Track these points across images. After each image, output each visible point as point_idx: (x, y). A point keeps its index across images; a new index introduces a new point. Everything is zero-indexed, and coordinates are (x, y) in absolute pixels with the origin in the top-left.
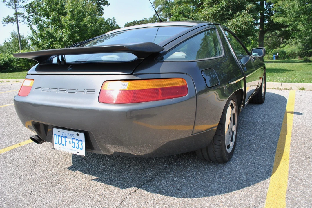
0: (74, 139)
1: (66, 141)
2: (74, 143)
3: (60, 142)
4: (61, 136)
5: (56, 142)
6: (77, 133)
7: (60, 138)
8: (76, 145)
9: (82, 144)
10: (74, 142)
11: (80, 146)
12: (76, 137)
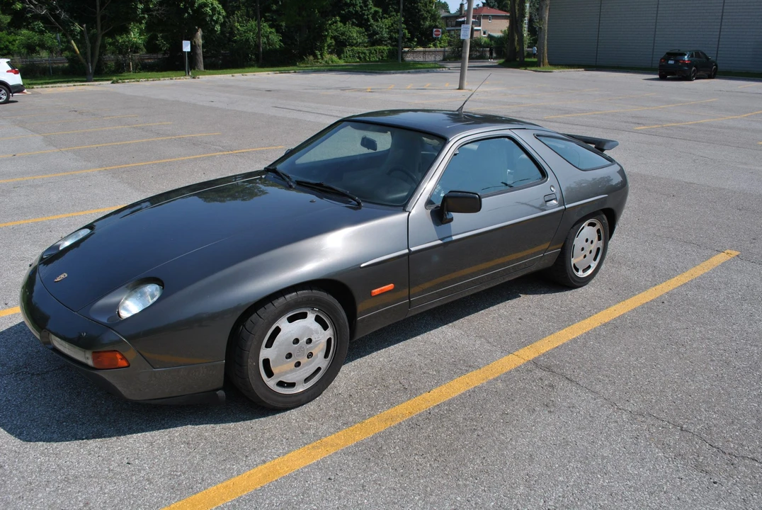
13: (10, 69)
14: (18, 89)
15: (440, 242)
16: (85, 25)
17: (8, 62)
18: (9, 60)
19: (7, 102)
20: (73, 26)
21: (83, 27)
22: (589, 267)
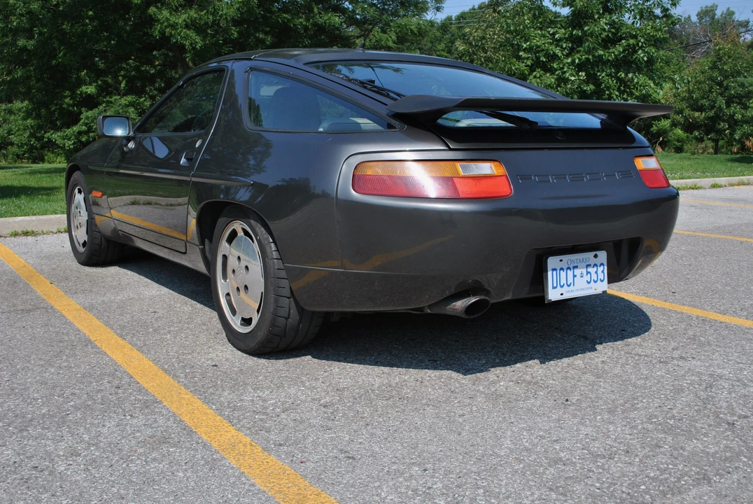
0: (590, 265)
1: (574, 276)
2: (589, 275)
3: (563, 281)
4: (565, 269)
5: (555, 285)
6: (594, 253)
7: (563, 274)
8: (594, 277)
9: (603, 272)
10: (590, 273)
11: (601, 276)
12: (593, 261)
22: (250, 321)
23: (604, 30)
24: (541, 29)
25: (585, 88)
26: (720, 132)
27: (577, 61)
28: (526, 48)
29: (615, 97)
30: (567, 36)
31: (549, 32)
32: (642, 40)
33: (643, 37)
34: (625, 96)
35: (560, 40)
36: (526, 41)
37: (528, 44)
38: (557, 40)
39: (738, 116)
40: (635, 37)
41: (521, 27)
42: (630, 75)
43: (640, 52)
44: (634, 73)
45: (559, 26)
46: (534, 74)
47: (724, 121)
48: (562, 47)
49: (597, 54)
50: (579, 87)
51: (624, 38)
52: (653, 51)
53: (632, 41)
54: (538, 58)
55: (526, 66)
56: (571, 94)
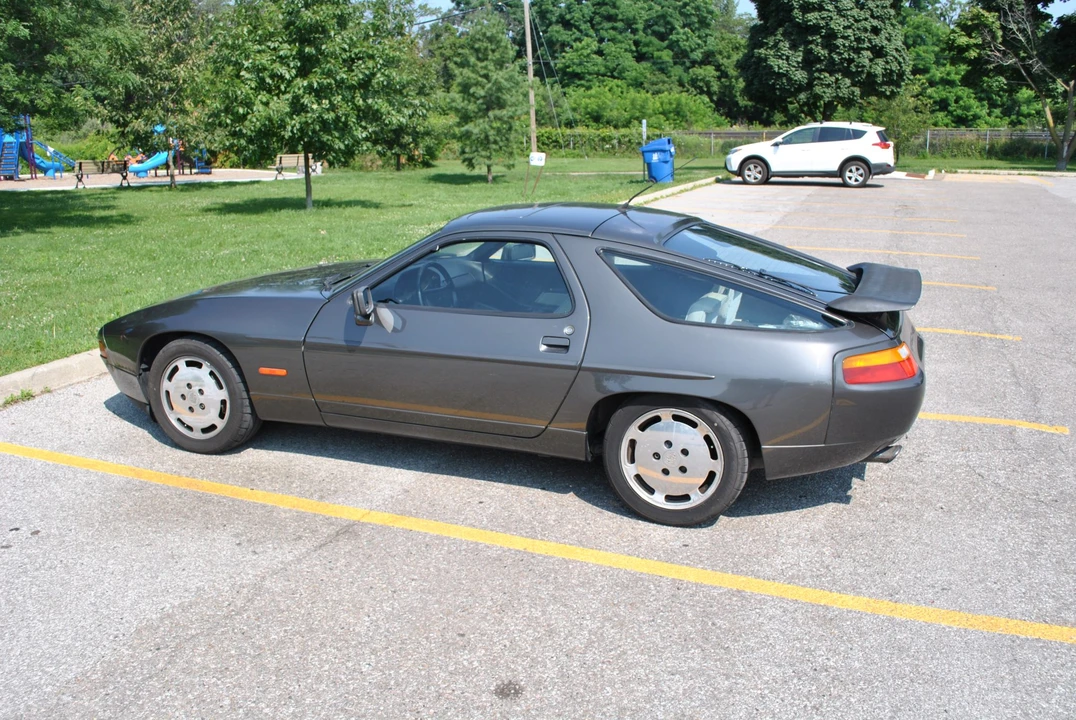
13: (878, 141)
14: (884, 169)
15: (344, 343)
16: (1072, 83)
17: (878, 133)
18: (882, 129)
19: (864, 185)
20: (1054, 81)
21: (1068, 85)
22: (686, 498)
23: (345, 50)
24: (260, 44)
25: (326, 117)
26: (404, 147)
27: (315, 85)
28: (247, 67)
29: (352, 125)
30: (294, 53)
31: (269, 47)
32: (381, 62)
33: (381, 57)
34: (363, 124)
35: (287, 57)
36: (247, 57)
37: (250, 61)
38: (280, 57)
39: (420, 129)
40: (372, 57)
41: (241, 41)
42: (370, 101)
43: (379, 75)
44: (374, 98)
45: (280, 40)
46: (259, 97)
47: (408, 134)
48: (288, 65)
49: (338, 78)
50: (320, 116)
51: (359, 59)
52: (394, 74)
53: (371, 64)
54: (262, 80)
55: (251, 89)
56: (312, 123)
